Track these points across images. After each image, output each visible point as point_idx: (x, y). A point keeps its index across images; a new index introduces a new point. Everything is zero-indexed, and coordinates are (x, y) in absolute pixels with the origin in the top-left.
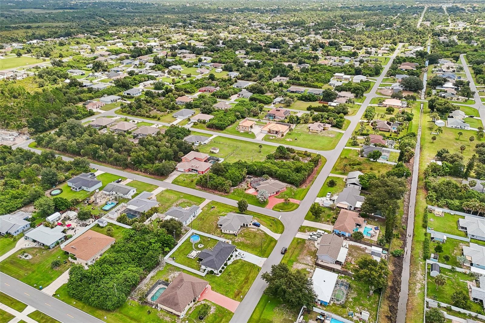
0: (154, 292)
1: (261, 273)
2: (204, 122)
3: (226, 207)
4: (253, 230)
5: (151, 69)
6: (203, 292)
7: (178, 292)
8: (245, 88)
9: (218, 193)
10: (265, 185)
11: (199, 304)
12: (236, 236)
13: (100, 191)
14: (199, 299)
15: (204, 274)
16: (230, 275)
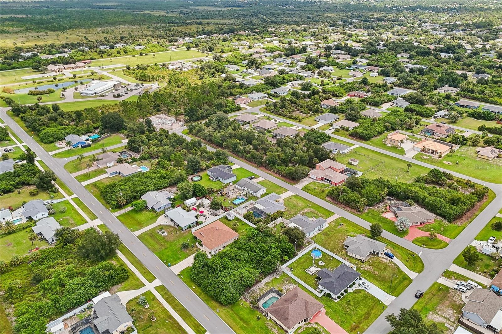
0: (266, 299)
1: (386, 313)
2: (347, 130)
3: (356, 227)
4: (384, 260)
5: (302, 69)
6: (316, 314)
7: (290, 306)
8: (401, 97)
9: (350, 209)
10: (408, 212)
11: (309, 326)
12: (363, 262)
13: (233, 184)
14: (311, 320)
15: (320, 295)
16: (349, 304)
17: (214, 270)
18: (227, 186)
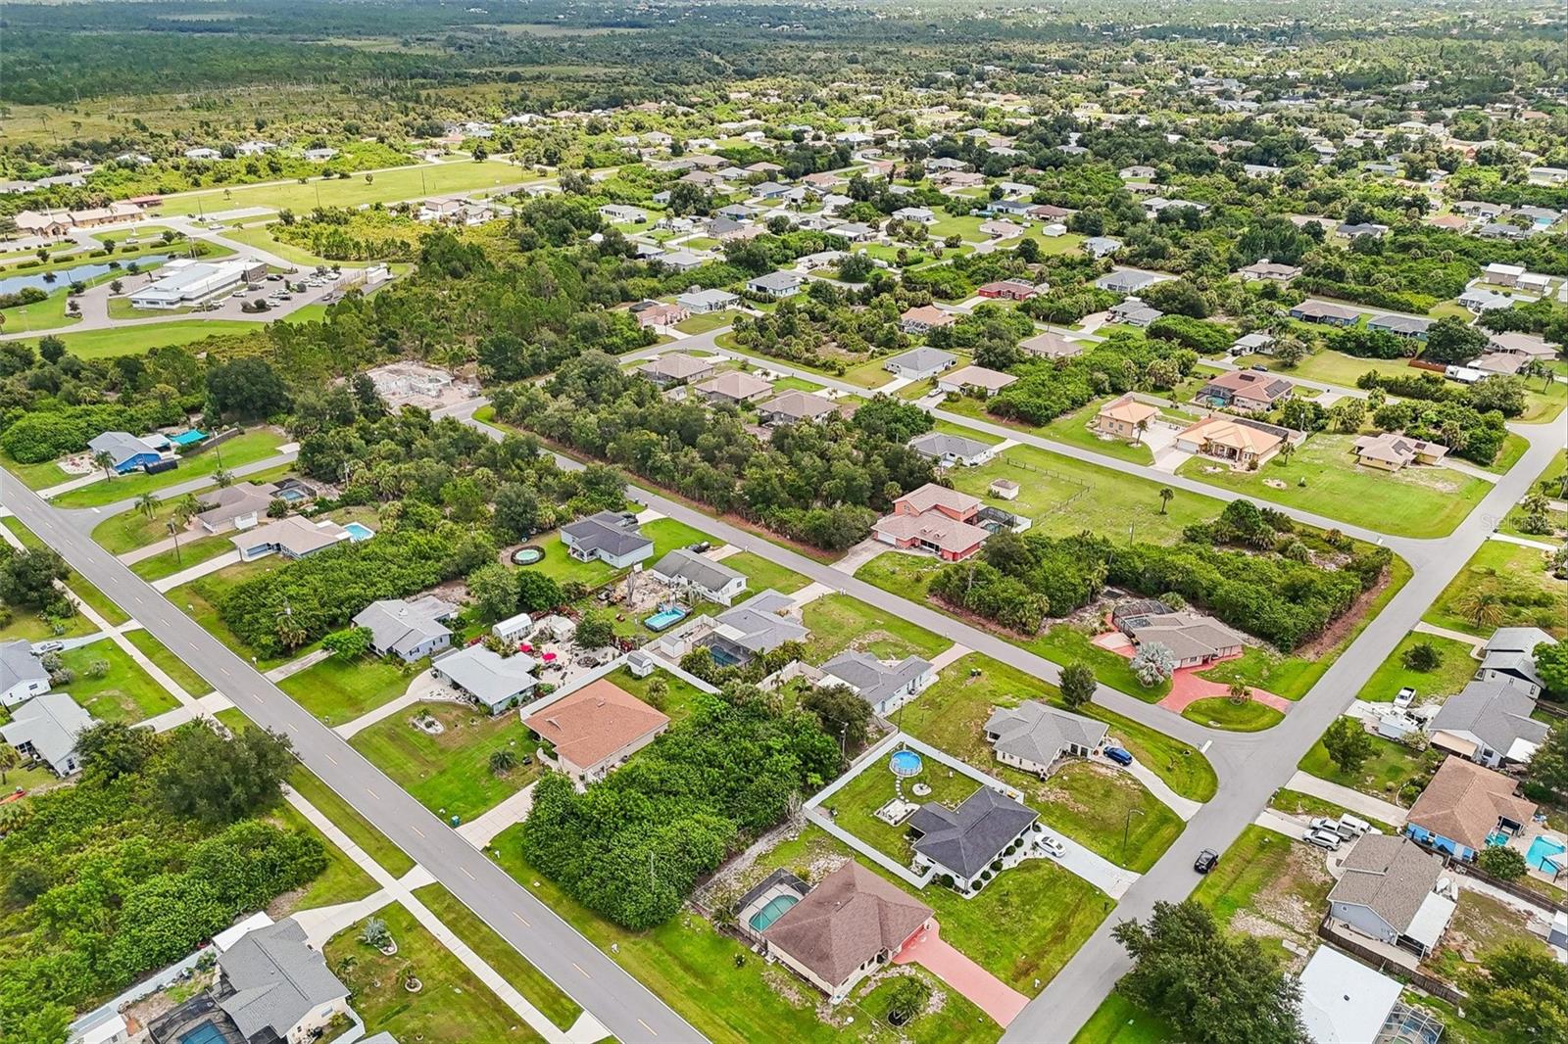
0: (761, 902)
1: (1113, 921)
2: (982, 396)
3: (1020, 680)
4: (1103, 770)
5: (839, 217)
6: (912, 939)
7: (835, 919)
8: (1137, 294)
9: (999, 629)
10: (1166, 628)
11: (893, 972)
12: (1043, 780)
13: (645, 568)
14: (897, 957)
15: (921, 883)
16: (1005, 904)
17: (599, 828)
18: (624, 574)
